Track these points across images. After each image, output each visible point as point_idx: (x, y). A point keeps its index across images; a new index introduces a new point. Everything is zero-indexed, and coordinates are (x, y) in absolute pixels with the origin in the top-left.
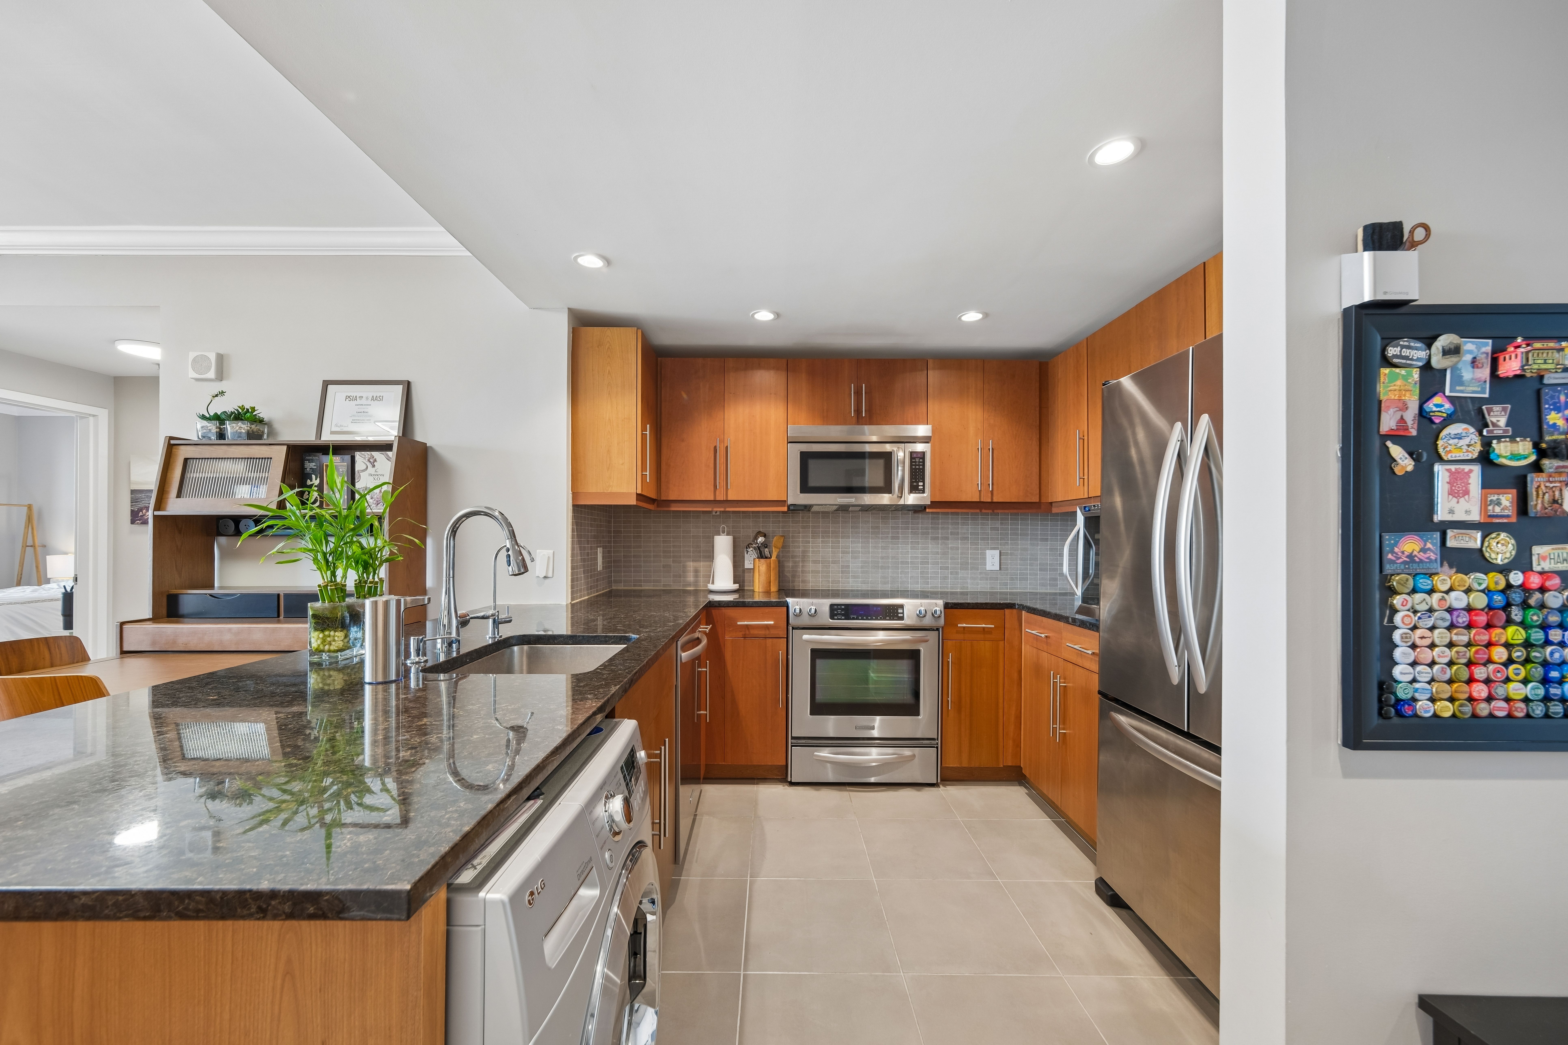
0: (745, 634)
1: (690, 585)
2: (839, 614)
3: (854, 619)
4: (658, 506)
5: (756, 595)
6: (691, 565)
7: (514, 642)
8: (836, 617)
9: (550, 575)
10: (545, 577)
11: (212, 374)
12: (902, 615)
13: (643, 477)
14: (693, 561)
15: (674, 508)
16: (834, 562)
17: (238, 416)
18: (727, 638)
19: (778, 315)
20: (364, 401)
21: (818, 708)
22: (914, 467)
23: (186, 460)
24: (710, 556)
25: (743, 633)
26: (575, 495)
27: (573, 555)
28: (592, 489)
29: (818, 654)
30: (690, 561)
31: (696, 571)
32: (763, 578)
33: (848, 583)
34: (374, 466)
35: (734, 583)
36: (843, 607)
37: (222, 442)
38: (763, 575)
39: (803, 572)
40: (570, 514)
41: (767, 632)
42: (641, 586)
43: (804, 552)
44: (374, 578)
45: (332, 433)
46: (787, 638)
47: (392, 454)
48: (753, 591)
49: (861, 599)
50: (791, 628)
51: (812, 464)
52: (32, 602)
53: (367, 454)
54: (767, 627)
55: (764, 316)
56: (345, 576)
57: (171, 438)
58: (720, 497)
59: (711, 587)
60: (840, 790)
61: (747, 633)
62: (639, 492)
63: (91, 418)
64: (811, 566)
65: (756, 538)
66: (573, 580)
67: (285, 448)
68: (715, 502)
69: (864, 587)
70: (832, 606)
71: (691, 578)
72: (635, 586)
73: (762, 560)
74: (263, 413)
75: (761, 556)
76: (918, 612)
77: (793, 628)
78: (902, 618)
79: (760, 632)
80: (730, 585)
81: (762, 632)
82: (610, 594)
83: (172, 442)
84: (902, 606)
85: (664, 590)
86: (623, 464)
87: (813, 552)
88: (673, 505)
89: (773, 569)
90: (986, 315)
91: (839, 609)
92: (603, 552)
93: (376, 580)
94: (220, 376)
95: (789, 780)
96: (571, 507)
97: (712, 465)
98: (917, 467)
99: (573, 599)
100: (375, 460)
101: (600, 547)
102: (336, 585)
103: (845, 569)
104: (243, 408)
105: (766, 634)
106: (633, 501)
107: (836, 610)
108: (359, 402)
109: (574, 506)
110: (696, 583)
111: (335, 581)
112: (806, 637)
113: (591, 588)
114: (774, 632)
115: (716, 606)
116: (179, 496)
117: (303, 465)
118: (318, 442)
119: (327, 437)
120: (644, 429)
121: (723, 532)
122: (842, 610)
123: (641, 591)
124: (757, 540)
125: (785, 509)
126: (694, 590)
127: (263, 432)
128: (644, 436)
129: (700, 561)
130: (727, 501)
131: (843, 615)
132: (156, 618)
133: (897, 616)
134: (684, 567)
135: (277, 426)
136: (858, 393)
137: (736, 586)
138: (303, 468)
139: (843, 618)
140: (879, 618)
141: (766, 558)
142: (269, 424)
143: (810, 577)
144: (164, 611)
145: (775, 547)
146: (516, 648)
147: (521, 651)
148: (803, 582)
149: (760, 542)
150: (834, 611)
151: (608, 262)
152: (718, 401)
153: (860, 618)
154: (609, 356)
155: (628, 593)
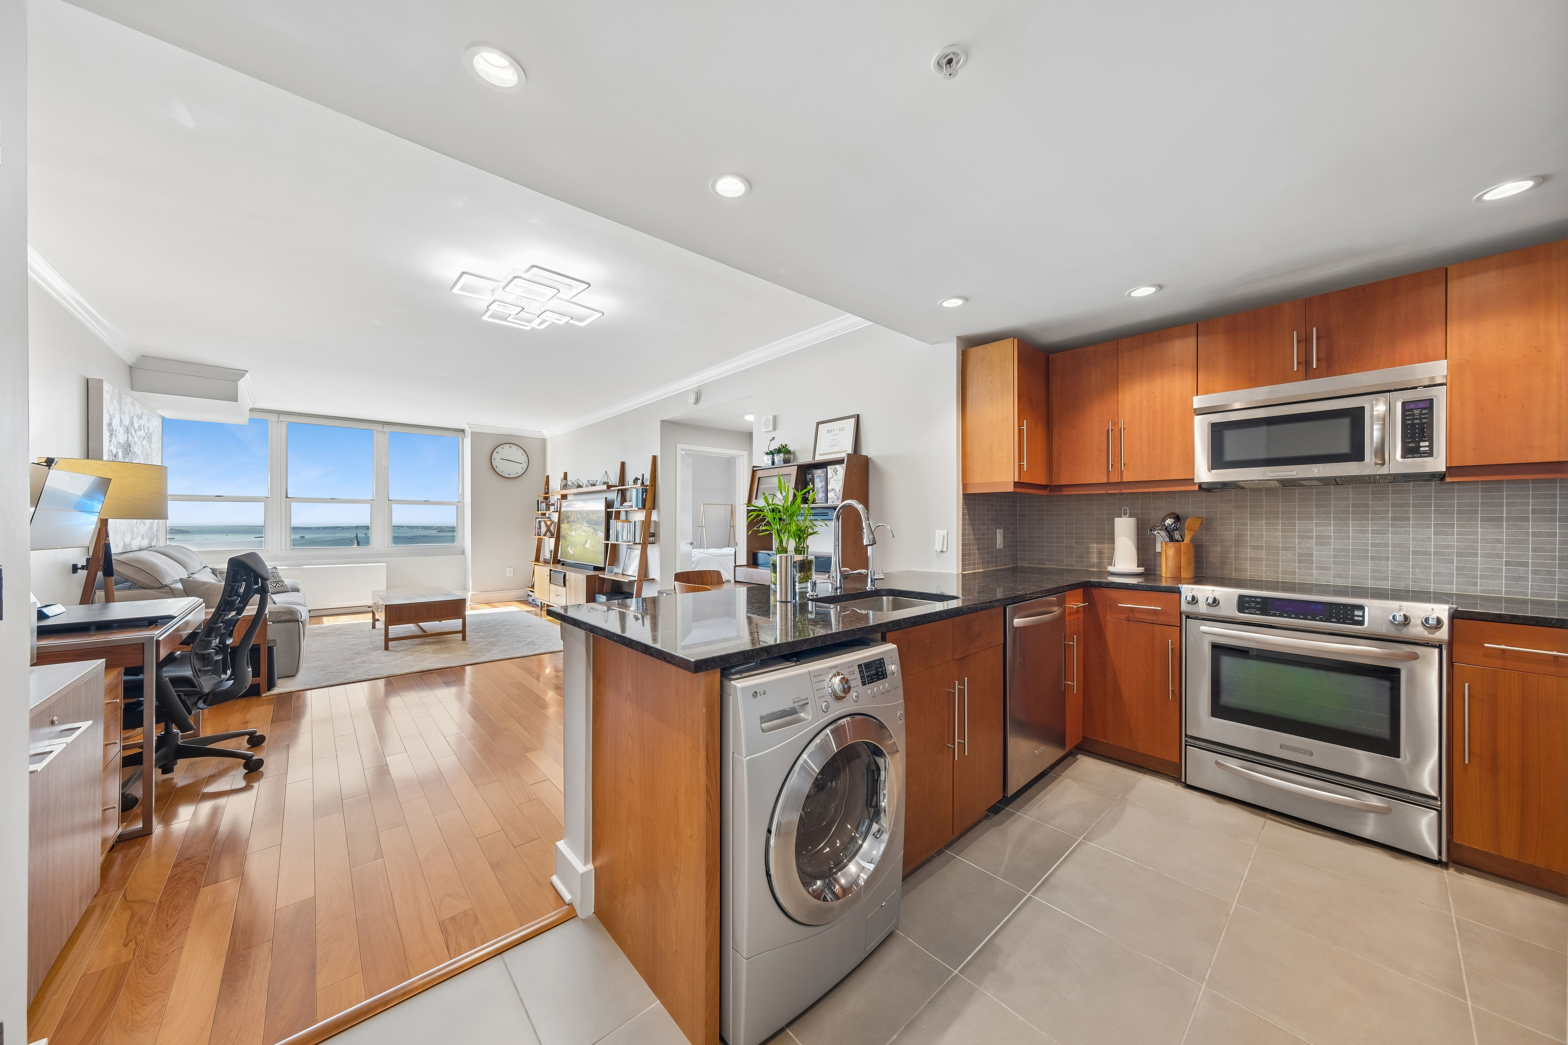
0: (1129, 617)
1: (1093, 566)
2: (1252, 608)
3: (1274, 615)
4: (1050, 491)
5: (1164, 580)
6: (1094, 547)
7: (884, 593)
8: (1246, 611)
9: (945, 550)
10: (942, 551)
11: (771, 428)
12: (1361, 619)
13: (1020, 467)
14: (1096, 543)
15: (1067, 492)
16: (1285, 549)
17: (779, 451)
18: (1108, 618)
19: (1160, 287)
20: (835, 432)
21: (1219, 710)
22: (1409, 422)
23: (759, 478)
24: (1110, 538)
25: (1127, 615)
26: (965, 486)
27: (964, 535)
28: (978, 480)
29: (1218, 649)
30: (1093, 543)
31: (1100, 553)
32: (1171, 562)
33: (1312, 575)
34: (836, 474)
35: (1138, 566)
36: (1259, 600)
37: (773, 467)
38: (1171, 559)
39: (1236, 558)
40: (961, 501)
41: (1155, 618)
42: (1044, 564)
43: (1237, 535)
44: (804, 545)
45: (820, 455)
46: (1181, 627)
47: (844, 465)
48: (1160, 575)
49: (1333, 596)
50: (1184, 617)
51: (1229, 436)
52: (726, 556)
53: (833, 467)
54: (1155, 612)
55: (1144, 292)
56: (787, 543)
57: (754, 467)
58: (1114, 479)
59: (1111, 569)
60: (1252, 813)
61: (1131, 615)
62: (1016, 480)
63: (741, 457)
64: (1249, 553)
65: (1164, 520)
66: (963, 555)
67: (796, 466)
68: (1109, 484)
69: (1340, 582)
70: (1241, 597)
71: (1095, 560)
72: (1038, 564)
73: (1171, 544)
74: (791, 448)
75: (1172, 539)
76: (1391, 618)
77: (1188, 617)
78: (1361, 623)
79: (1146, 617)
80: (1133, 567)
81: (1149, 618)
82: (1015, 570)
83: (754, 469)
84: (1361, 608)
85: (1066, 569)
86: (1002, 458)
87: (1252, 536)
88: (1065, 489)
89: (1185, 553)
90: (1542, 180)
91: (1253, 602)
92: (1004, 533)
93: (805, 546)
94: (775, 429)
95: (1183, 780)
96: (961, 496)
97: (1105, 449)
98: (1416, 421)
99: (963, 570)
100: (837, 471)
101: (1000, 528)
102: (782, 548)
103: (1306, 559)
104: (781, 445)
105: (1152, 620)
106: (1011, 489)
107: (1248, 602)
108: (833, 433)
109: (964, 495)
110: (1100, 564)
111: (783, 545)
112: (1203, 628)
113: (988, 562)
114: (1163, 619)
115: (1096, 586)
116: (756, 499)
117: (806, 477)
118: (814, 462)
119: (819, 458)
120: (1020, 424)
121: (1125, 514)
122: (1258, 603)
123: (1044, 568)
124: (1164, 522)
125: (1196, 488)
126: (1098, 571)
127: (791, 458)
128: (1020, 431)
129: (1104, 543)
130: (1122, 483)
131: (1258, 609)
132: (748, 565)
133: (1352, 619)
134: (1088, 548)
135: (797, 454)
136: (1305, 341)
137: (1141, 570)
138: (806, 479)
139: (1258, 612)
140: (1317, 618)
141: (1177, 541)
142: (794, 453)
143: (1248, 566)
144: (751, 562)
145: (1188, 530)
146: (885, 598)
147: (888, 600)
148: (1237, 570)
149: (1168, 524)
150: (1243, 604)
151: (966, 299)
152: (1112, 384)
153: (1285, 615)
154: (990, 368)
155: (1032, 570)
